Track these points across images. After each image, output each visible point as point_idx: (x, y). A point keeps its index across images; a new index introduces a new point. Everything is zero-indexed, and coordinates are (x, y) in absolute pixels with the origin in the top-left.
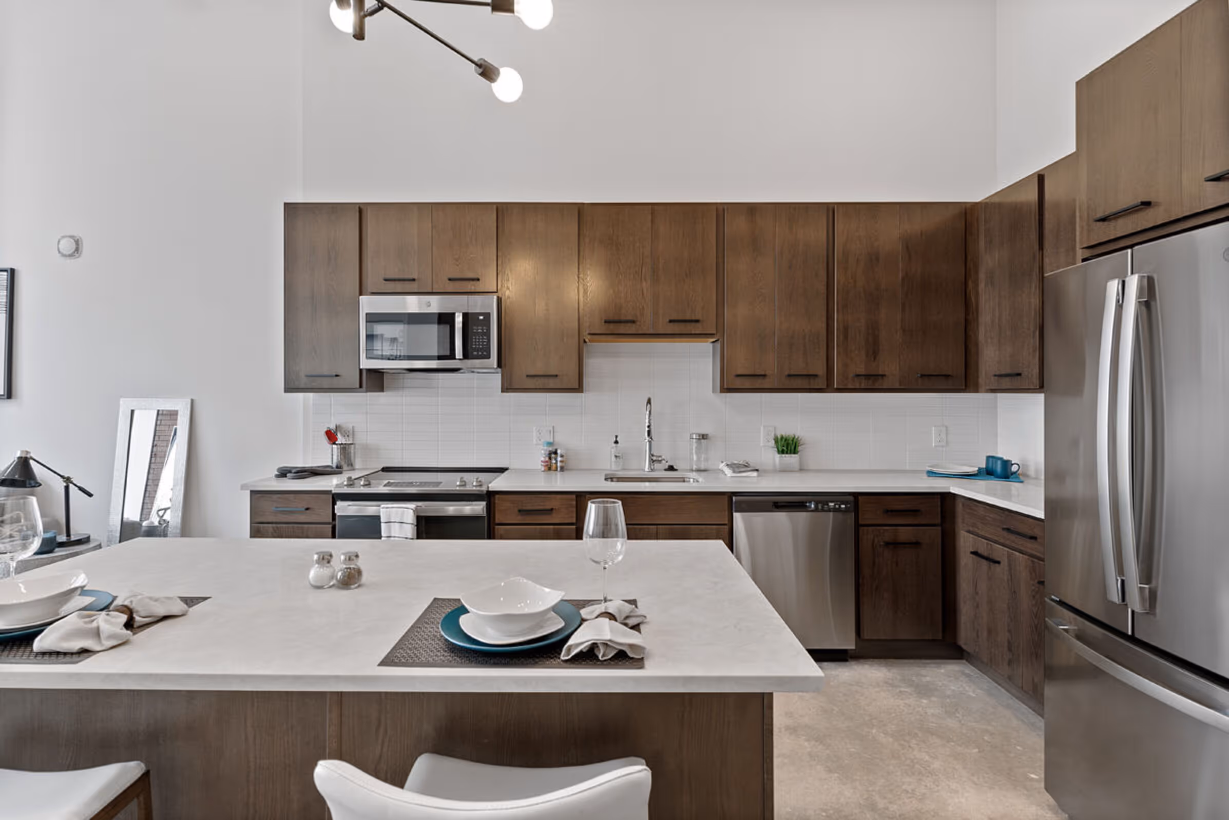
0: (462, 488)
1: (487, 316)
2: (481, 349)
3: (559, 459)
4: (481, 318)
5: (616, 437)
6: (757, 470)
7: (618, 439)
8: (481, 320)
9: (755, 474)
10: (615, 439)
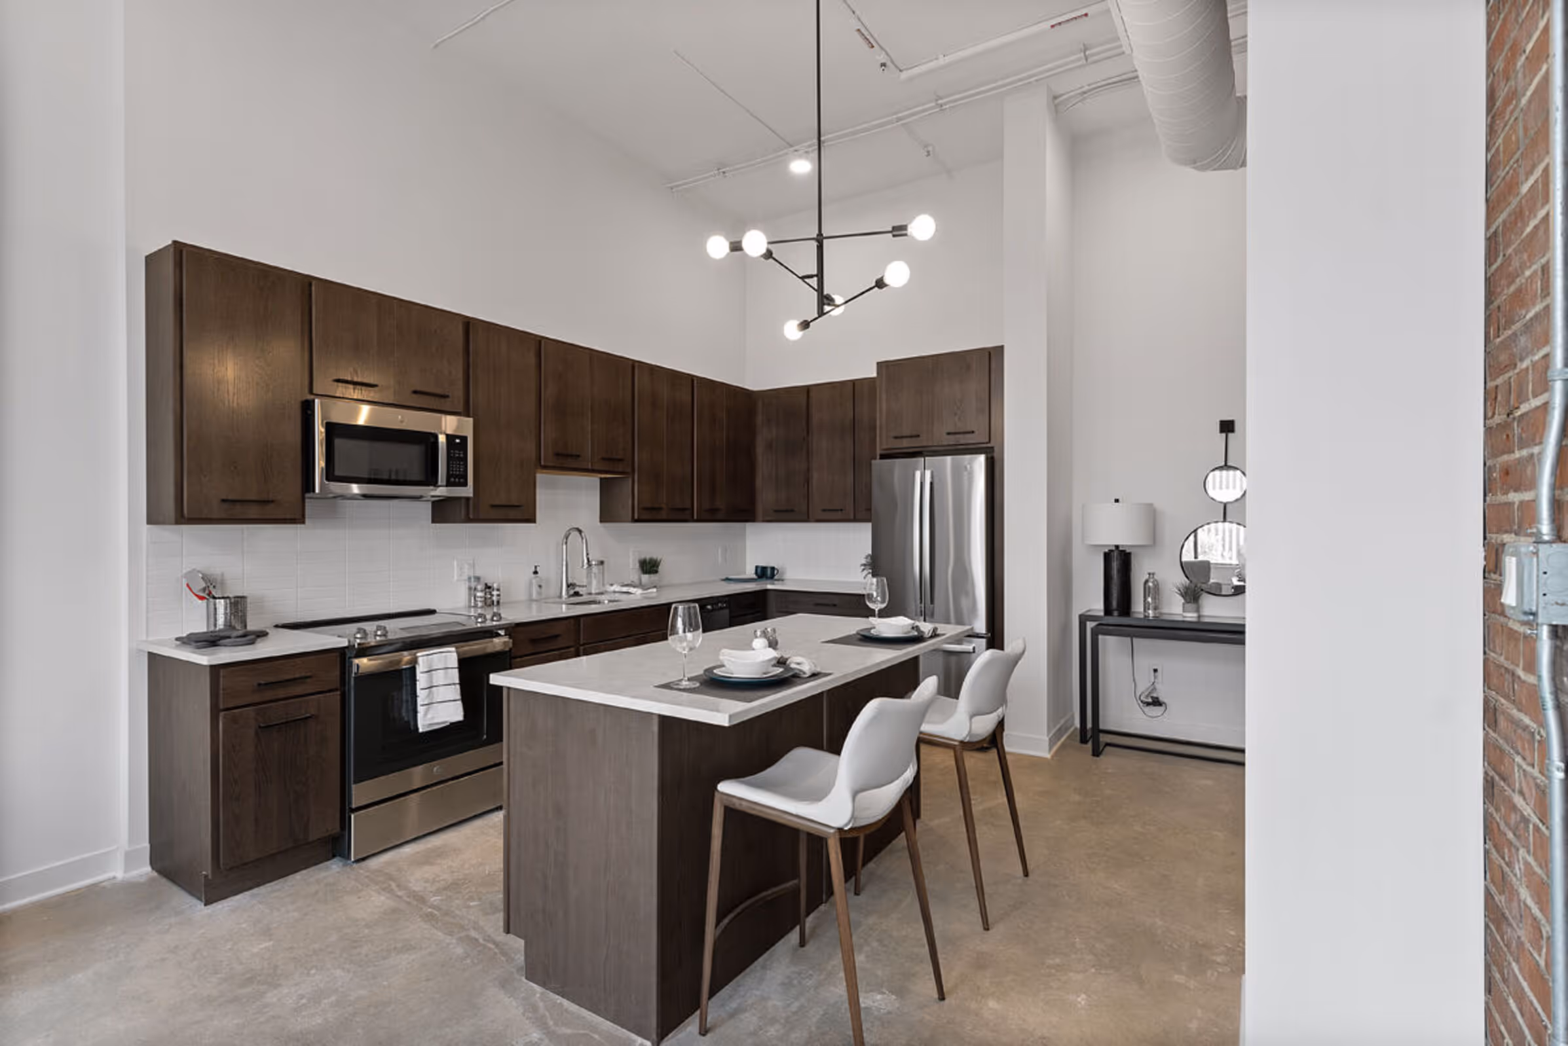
0: (483, 625)
1: (464, 439)
2: (458, 475)
3: (495, 593)
4: (458, 441)
5: (536, 567)
6: (655, 587)
7: (538, 569)
8: (458, 443)
9: (655, 590)
10: (533, 569)
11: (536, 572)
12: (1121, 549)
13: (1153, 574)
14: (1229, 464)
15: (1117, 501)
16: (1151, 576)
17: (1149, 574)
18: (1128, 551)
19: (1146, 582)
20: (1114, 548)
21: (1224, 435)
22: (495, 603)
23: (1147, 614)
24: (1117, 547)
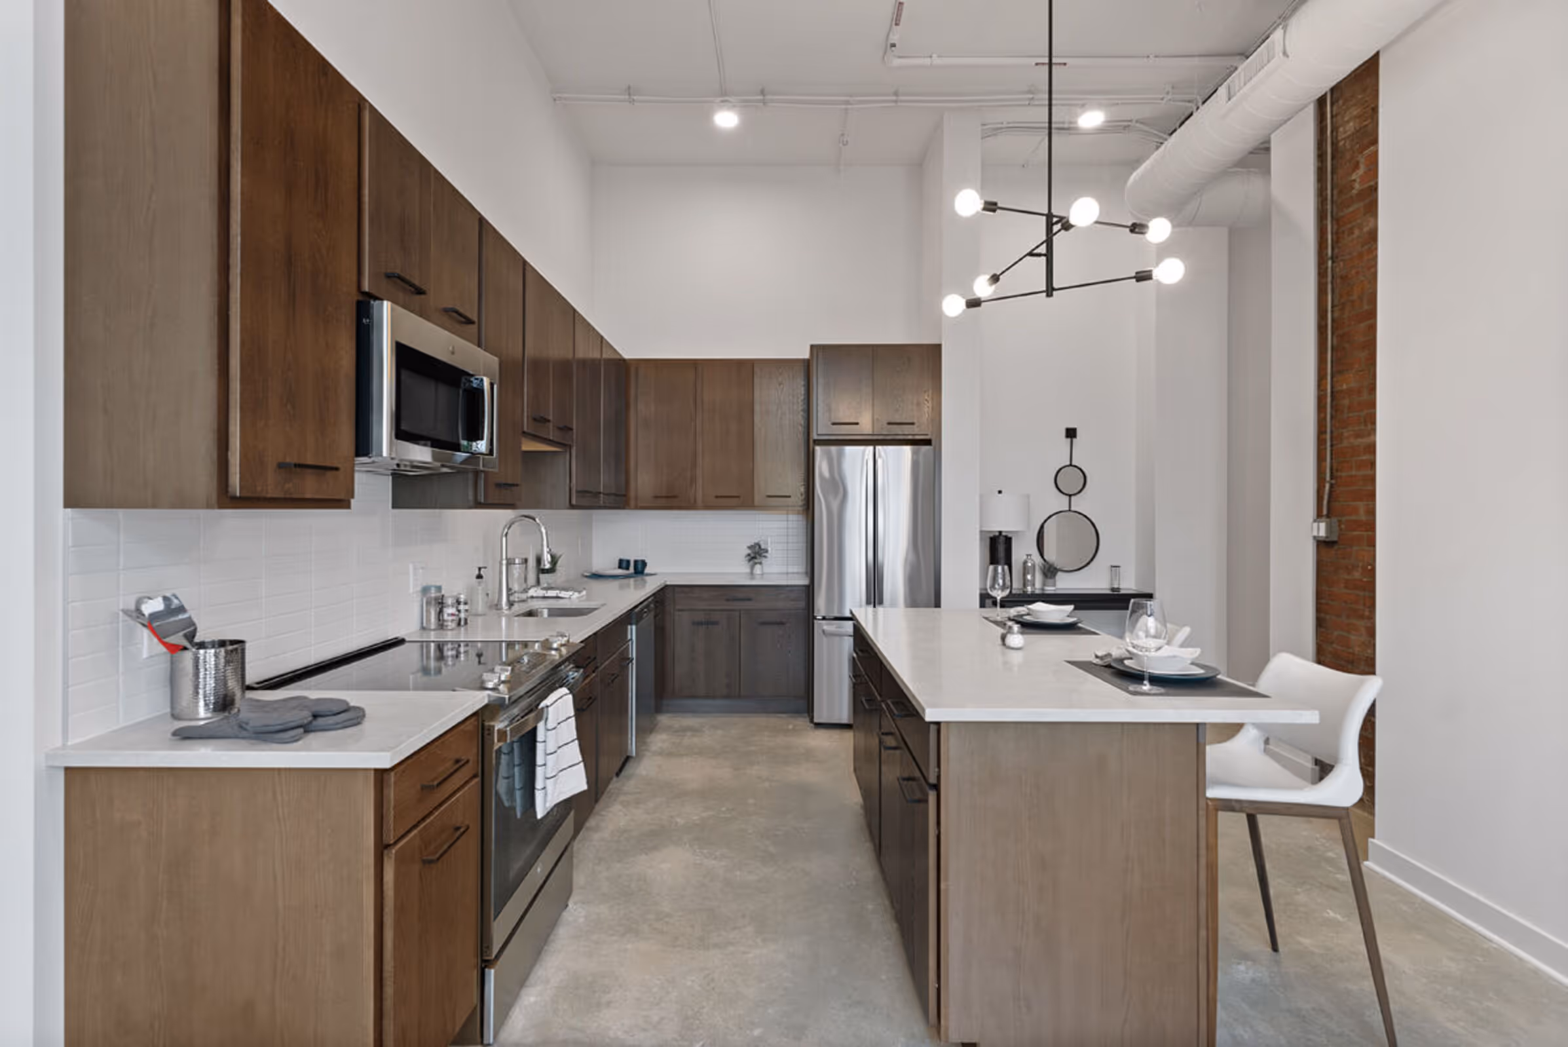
5: (480, 569)
7: (482, 572)
10: (477, 572)
11: (479, 577)
12: (1004, 534)
13: (1030, 555)
14: (1074, 463)
15: (1000, 492)
16: (1029, 557)
17: (1028, 555)
18: (1010, 535)
19: (1025, 563)
20: (997, 534)
21: (1069, 440)
22: (462, 623)
23: (1025, 590)
24: (1000, 532)
